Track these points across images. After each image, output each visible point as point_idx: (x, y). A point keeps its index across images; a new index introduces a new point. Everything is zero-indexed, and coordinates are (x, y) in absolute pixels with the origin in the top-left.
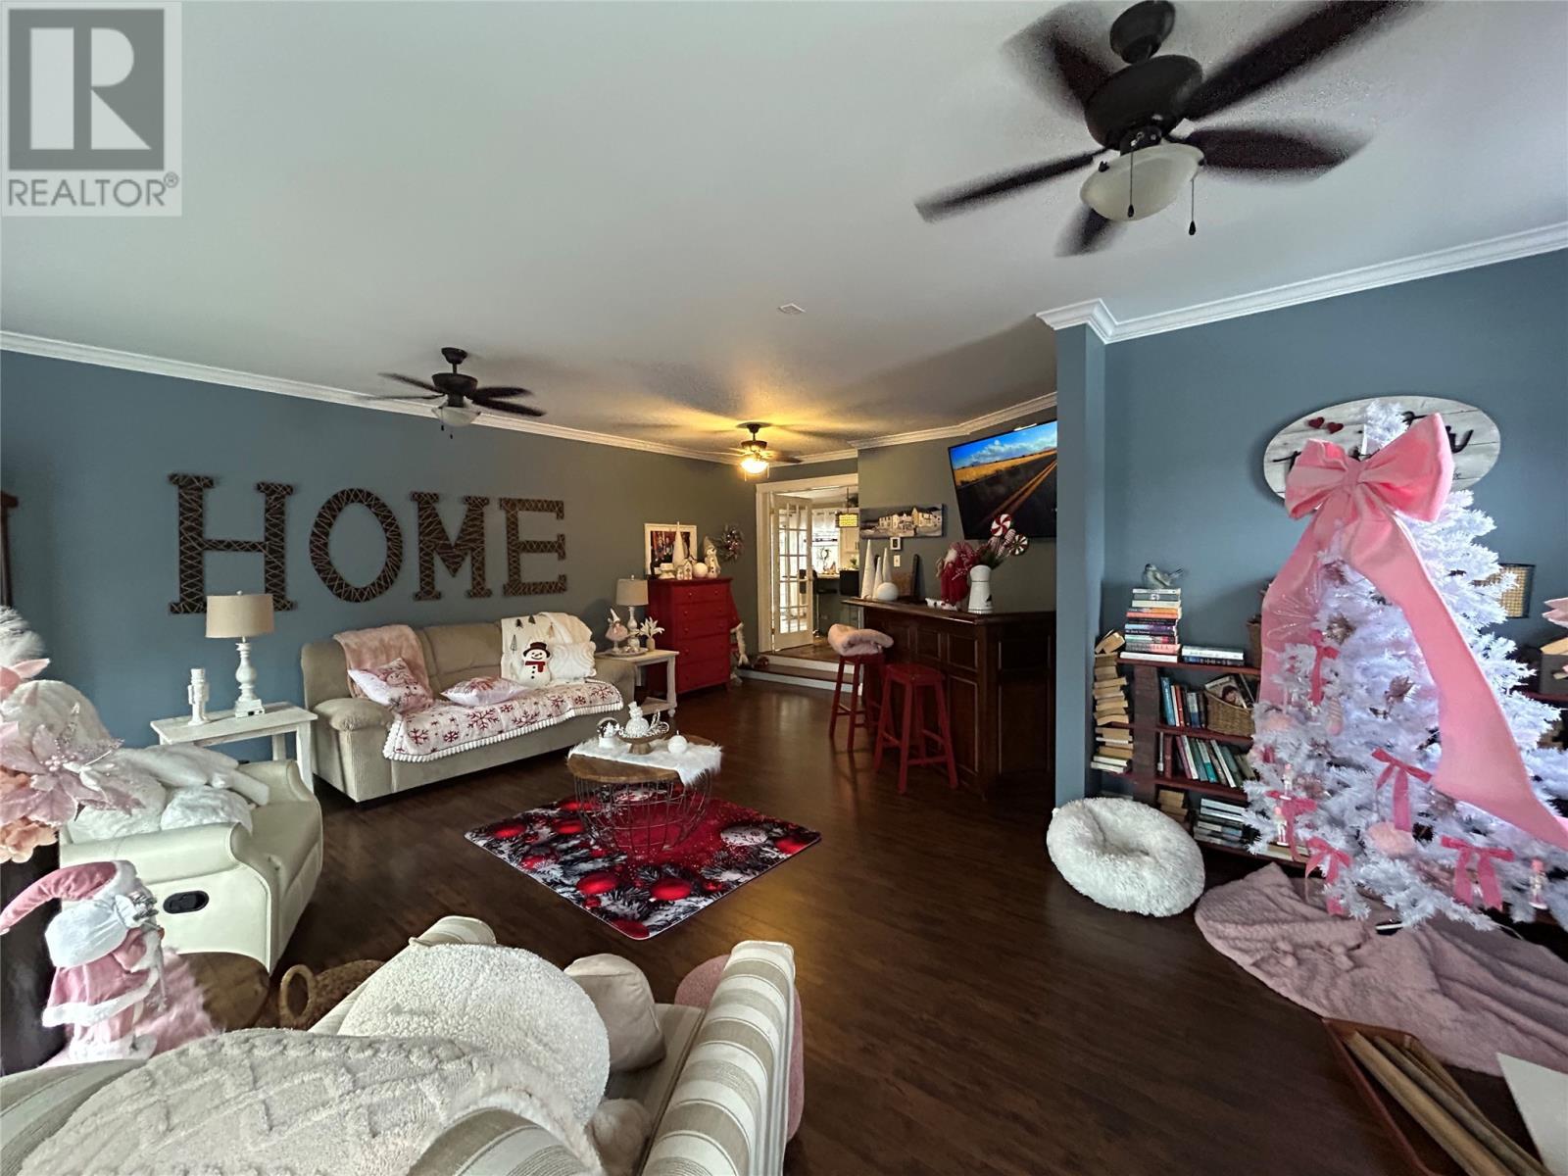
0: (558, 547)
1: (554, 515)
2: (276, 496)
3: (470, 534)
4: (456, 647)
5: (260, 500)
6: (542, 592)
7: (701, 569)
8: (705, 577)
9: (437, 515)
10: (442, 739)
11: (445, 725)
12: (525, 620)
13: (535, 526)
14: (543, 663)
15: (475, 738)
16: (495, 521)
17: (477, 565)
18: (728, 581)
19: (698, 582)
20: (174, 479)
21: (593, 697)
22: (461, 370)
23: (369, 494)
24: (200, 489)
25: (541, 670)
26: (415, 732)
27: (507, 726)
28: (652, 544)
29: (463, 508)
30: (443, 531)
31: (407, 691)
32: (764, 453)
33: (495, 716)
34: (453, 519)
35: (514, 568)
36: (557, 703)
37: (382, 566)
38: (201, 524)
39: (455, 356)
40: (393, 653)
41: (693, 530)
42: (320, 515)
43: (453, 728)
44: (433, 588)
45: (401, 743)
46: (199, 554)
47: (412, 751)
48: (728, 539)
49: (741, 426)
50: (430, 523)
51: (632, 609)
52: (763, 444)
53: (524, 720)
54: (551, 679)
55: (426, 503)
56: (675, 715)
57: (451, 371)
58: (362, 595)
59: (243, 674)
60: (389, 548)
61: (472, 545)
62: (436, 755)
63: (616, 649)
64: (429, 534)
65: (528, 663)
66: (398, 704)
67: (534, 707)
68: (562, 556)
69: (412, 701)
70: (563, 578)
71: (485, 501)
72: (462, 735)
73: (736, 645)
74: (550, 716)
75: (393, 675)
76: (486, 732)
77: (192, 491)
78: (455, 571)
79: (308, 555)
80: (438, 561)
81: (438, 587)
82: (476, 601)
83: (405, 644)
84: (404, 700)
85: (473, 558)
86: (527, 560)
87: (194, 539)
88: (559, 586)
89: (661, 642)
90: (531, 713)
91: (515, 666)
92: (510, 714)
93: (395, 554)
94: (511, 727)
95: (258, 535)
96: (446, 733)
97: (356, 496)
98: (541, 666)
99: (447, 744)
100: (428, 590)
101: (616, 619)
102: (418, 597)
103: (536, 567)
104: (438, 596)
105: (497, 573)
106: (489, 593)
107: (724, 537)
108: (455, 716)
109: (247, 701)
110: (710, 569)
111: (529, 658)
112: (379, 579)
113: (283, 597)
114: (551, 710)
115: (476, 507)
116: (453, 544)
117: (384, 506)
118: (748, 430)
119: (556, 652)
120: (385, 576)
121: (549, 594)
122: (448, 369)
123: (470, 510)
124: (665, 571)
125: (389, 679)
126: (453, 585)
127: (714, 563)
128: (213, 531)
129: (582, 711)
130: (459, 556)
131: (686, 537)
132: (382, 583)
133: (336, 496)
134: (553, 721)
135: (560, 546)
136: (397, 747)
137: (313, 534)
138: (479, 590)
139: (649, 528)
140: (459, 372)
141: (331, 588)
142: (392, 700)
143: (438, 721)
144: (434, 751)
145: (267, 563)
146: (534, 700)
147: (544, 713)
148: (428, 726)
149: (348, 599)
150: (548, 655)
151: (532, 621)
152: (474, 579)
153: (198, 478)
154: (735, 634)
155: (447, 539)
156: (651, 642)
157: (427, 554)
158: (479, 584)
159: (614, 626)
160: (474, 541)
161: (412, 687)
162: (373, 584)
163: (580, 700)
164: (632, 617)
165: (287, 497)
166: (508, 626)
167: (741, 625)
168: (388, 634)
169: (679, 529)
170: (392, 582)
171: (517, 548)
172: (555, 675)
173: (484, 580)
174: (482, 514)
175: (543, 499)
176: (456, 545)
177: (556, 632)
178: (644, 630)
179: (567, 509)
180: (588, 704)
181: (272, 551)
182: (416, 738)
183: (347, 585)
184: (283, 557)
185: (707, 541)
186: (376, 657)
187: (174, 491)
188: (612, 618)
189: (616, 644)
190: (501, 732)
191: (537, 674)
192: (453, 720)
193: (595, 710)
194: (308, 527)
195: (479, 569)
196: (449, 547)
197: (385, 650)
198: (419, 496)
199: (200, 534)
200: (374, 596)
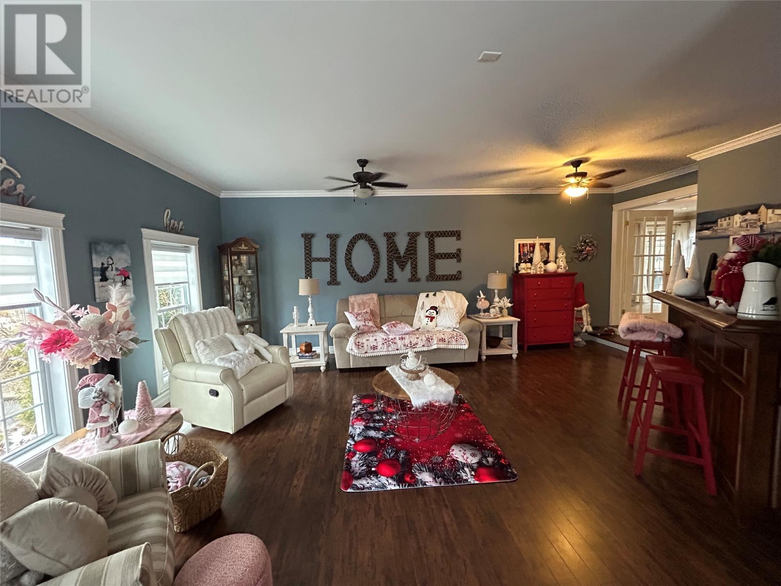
0: (457, 256)
1: (455, 238)
2: (333, 239)
3: (410, 251)
4: (395, 305)
5: (328, 241)
6: (447, 280)
7: (551, 267)
8: (556, 272)
9: (395, 243)
10: (369, 347)
11: (372, 343)
12: (431, 294)
13: (444, 245)
14: (434, 318)
15: (384, 350)
16: (423, 244)
17: (413, 266)
18: (574, 274)
19: (547, 275)
20: (302, 235)
21: (450, 340)
22: (366, 169)
23: (366, 235)
24: (310, 239)
25: (431, 321)
26: (359, 343)
27: (401, 347)
28: (520, 252)
29: (407, 239)
30: (397, 250)
31: (364, 324)
32: (585, 181)
33: (395, 341)
34: (402, 244)
35: (432, 267)
36: (428, 340)
37: (371, 267)
38: (310, 252)
39: (363, 163)
40: (366, 306)
41: (552, 242)
42: (348, 246)
43: (375, 344)
44: (393, 277)
45: (352, 347)
46: (310, 263)
47: (356, 351)
48: (582, 246)
49: (566, 164)
50: (392, 248)
51: (496, 291)
52: (584, 175)
53: (409, 345)
54: (436, 326)
55: (390, 237)
56: (517, 358)
57: (361, 171)
58: (363, 279)
59: (310, 310)
60: (374, 259)
61: (411, 256)
62: (367, 355)
63: (482, 314)
64: (391, 251)
65: (427, 317)
66: (358, 329)
67: (416, 340)
68: (459, 261)
69: (366, 329)
70: (460, 272)
71: (417, 234)
72: (379, 348)
73: (581, 319)
74: (423, 346)
75: (361, 316)
76: (390, 349)
77: (308, 238)
78: (403, 269)
79: (344, 262)
80: (395, 264)
81: (395, 277)
82: (412, 283)
83: (372, 302)
84: (362, 327)
85: (412, 262)
86: (439, 263)
87: (309, 258)
88: (457, 277)
89: (513, 312)
90: (413, 342)
91: (421, 318)
92: (403, 341)
93: (376, 262)
94: (402, 348)
95: (328, 255)
96: (372, 345)
97: (361, 236)
98: (432, 318)
99: (372, 351)
100: (391, 278)
101: (482, 296)
102: (386, 281)
103: (444, 267)
104: (395, 281)
105: (423, 269)
106: (418, 280)
107: (578, 245)
108: (377, 339)
109: (311, 321)
110: (558, 267)
111: (427, 314)
112: (370, 272)
113: (336, 280)
114: (424, 343)
115: (413, 237)
116: (402, 256)
117: (372, 240)
118: (571, 167)
119: (442, 313)
120: (372, 271)
121: (451, 280)
122: (360, 170)
123: (410, 239)
124: (524, 269)
125: (358, 317)
126: (402, 275)
127: (562, 262)
128: (315, 255)
129: (442, 346)
130: (405, 262)
131: (547, 246)
132: (371, 274)
133: (353, 237)
134: (425, 349)
135: (458, 255)
136: (351, 348)
137: (346, 254)
138: (414, 278)
139: (517, 242)
140: (364, 171)
141: (352, 276)
142: (356, 327)
143: (368, 340)
144: (366, 353)
145: (331, 266)
146: (417, 336)
147: (420, 344)
148: (364, 341)
149: (358, 281)
150: (437, 313)
151: (435, 295)
152: (412, 273)
153: (309, 234)
154: (581, 311)
155: (399, 254)
156: (505, 311)
157: (390, 261)
158: (414, 275)
159: (481, 300)
160: (413, 254)
161: (367, 322)
162: (368, 275)
163: (443, 340)
164: (496, 296)
165: (337, 239)
166: (422, 296)
167: (586, 305)
168: (366, 297)
169: (538, 241)
170: (375, 274)
171: (434, 256)
172: (438, 324)
173: (416, 273)
174: (416, 241)
175: (448, 230)
176: (404, 256)
177: (446, 302)
178: (501, 304)
179: (462, 235)
180: (447, 342)
181: (332, 262)
182: (358, 345)
183: (358, 275)
184: (336, 263)
185: (560, 248)
186: (360, 307)
187: (303, 239)
188: (480, 296)
189: (482, 311)
190: (397, 350)
191: (429, 323)
192: (376, 340)
193: (450, 347)
194: (344, 251)
195: (414, 268)
196: (400, 257)
197: (363, 304)
198: (387, 234)
199: (310, 256)
200: (368, 280)
